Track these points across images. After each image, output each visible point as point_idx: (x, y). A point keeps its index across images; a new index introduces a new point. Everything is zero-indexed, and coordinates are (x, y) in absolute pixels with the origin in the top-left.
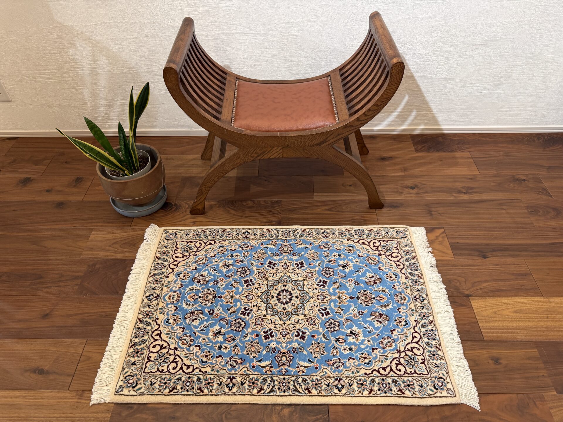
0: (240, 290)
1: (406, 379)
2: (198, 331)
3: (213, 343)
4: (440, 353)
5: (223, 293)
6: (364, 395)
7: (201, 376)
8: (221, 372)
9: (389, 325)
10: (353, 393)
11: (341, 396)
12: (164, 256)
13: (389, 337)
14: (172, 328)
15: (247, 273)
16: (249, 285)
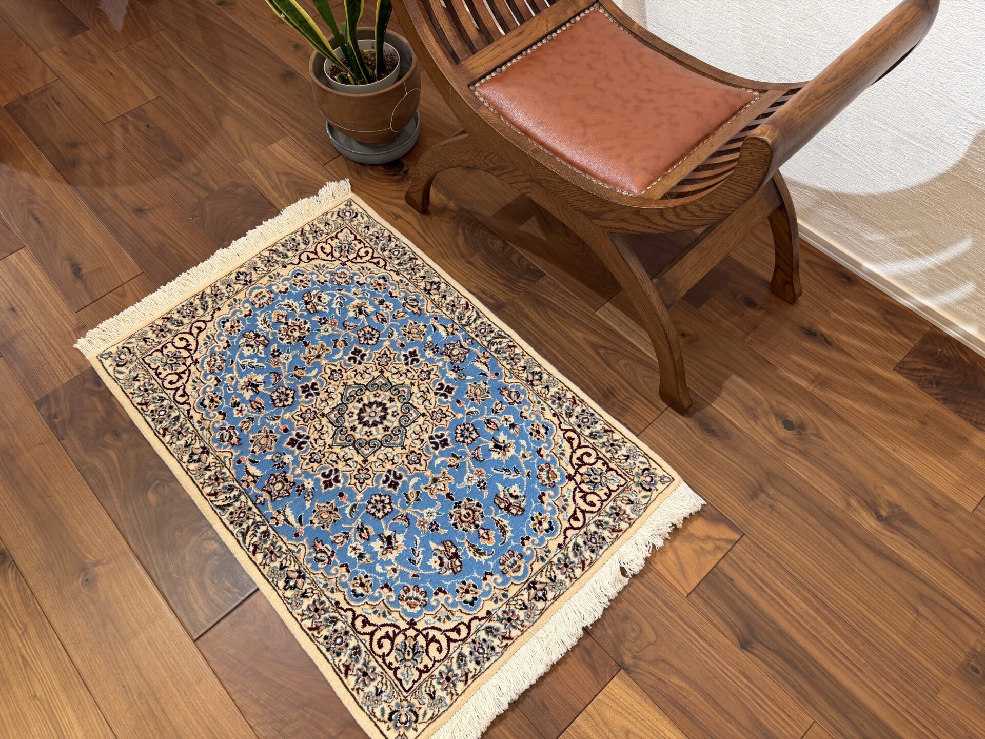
0: (337, 356)
1: (373, 663)
2: (238, 363)
3: (235, 392)
4: (460, 686)
5: (315, 342)
6: (302, 623)
8: (205, 434)
9: (448, 578)
10: (295, 608)
11: (278, 594)
12: (311, 236)
13: (426, 593)
14: (220, 334)
15: (370, 342)
16: (355, 359)
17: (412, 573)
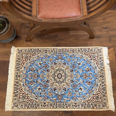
0: (45, 73)
2: (33, 88)
3: (38, 92)
4: (106, 95)
5: (40, 75)
6: (83, 108)
7: (36, 103)
8: (42, 102)
9: (92, 86)
10: (80, 108)
11: (76, 109)
12: (19, 60)
13: (91, 90)
14: (25, 87)
15: (47, 67)
16: (48, 71)
17: (87, 89)
